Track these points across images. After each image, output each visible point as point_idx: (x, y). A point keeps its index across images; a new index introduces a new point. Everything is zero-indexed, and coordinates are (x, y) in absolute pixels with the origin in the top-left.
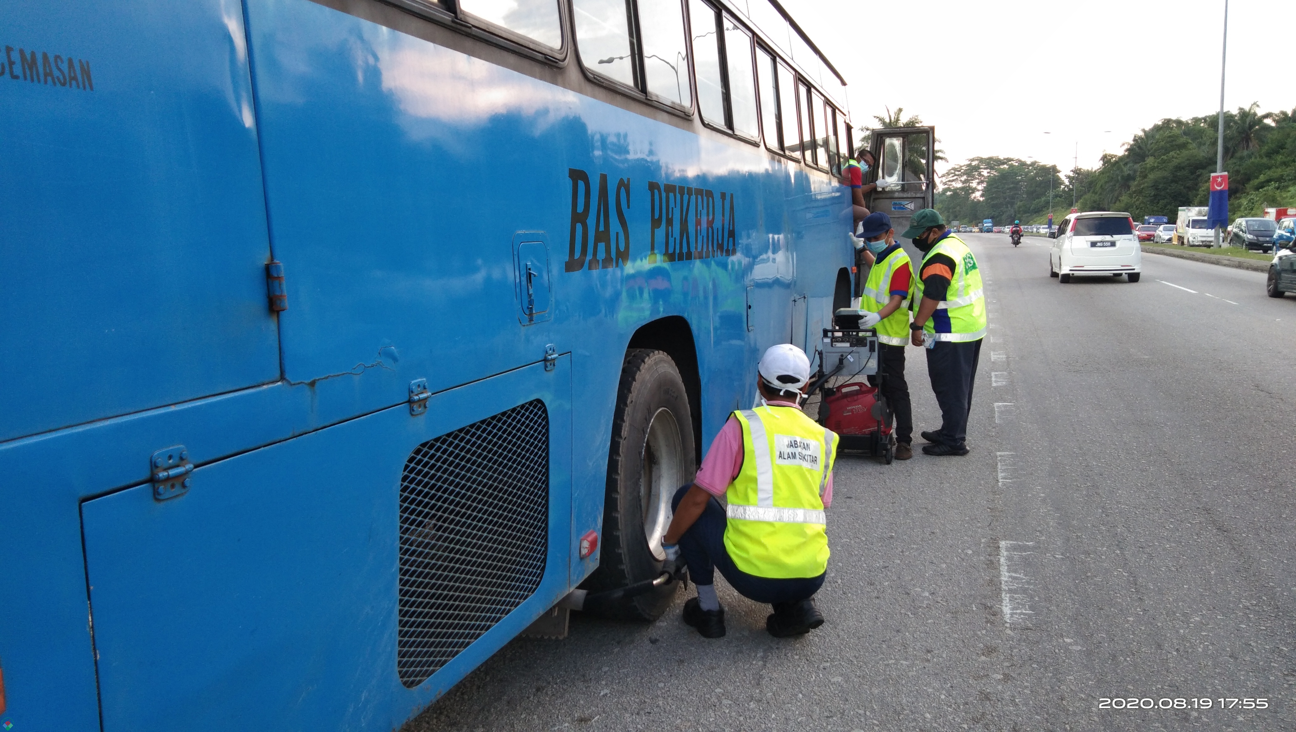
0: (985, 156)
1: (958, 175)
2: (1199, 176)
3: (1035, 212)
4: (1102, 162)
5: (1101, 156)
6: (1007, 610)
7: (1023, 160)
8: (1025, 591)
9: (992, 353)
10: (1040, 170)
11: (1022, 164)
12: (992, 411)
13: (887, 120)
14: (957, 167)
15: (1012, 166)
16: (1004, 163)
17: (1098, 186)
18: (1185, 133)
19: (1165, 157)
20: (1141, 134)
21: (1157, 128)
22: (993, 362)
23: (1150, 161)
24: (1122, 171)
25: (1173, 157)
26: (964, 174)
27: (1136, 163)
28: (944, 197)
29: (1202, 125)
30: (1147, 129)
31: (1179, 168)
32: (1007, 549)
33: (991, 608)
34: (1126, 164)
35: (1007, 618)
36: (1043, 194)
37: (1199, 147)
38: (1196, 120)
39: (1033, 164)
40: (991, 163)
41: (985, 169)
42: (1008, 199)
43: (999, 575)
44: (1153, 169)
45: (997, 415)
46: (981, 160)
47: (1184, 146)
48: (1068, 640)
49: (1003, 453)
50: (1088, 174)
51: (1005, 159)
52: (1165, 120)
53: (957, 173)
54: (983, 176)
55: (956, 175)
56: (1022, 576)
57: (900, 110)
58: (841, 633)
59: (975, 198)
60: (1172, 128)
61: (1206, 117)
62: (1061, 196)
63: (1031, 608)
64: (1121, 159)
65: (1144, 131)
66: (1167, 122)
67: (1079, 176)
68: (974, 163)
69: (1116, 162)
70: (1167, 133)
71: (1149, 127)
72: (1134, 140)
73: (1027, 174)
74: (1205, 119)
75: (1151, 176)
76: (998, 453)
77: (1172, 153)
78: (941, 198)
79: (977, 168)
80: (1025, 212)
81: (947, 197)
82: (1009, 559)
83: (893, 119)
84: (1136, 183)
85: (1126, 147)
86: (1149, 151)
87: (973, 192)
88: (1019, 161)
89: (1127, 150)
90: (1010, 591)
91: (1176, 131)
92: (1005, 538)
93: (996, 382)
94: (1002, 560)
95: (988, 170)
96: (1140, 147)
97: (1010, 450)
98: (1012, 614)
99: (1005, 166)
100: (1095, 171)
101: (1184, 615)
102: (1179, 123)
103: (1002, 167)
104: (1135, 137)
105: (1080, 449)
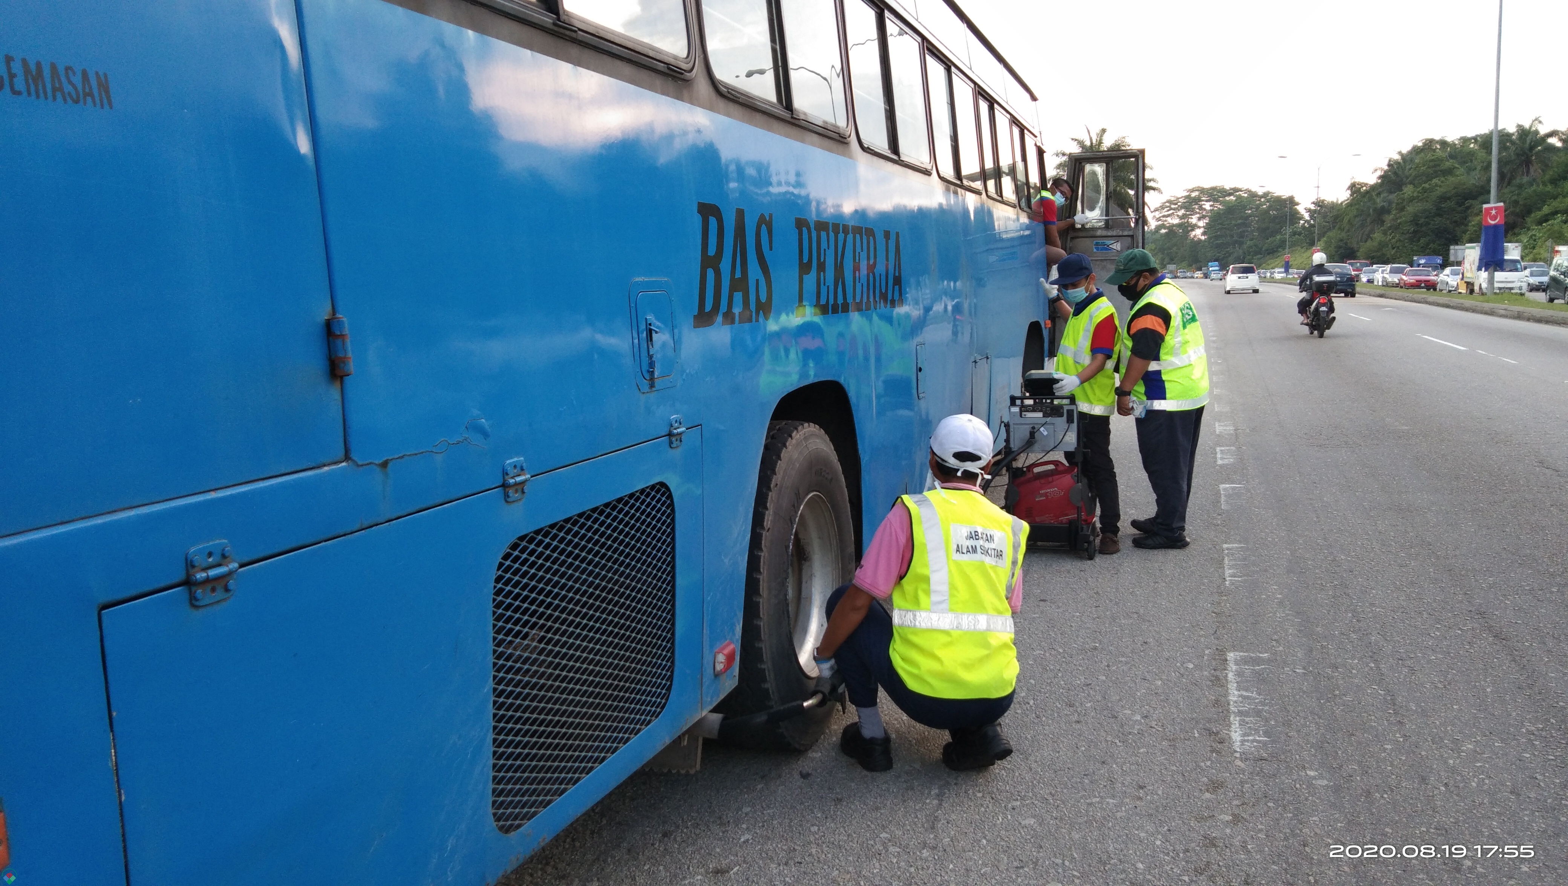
0: (1207, 185)
1: (1174, 209)
2: (1468, 208)
3: (1269, 254)
4: (1349, 192)
5: (1349, 184)
6: (1236, 736)
7: (1253, 190)
8: (1258, 713)
9: (1217, 424)
10: (1274, 202)
11: (1253, 195)
12: (1218, 494)
13: (1088, 143)
14: (1173, 199)
15: (1239, 197)
16: (1230, 194)
17: (1346, 221)
18: (1452, 156)
19: (1426, 186)
20: (1397, 157)
21: (1416, 151)
22: (1219, 436)
23: (1408, 190)
24: (1375, 203)
25: (1436, 185)
26: (1181, 207)
27: (1391, 192)
28: (1157, 236)
29: (1472, 146)
30: (1404, 151)
31: (1444, 198)
32: (1237, 663)
33: (1217, 734)
34: (1379, 194)
35: (1237, 746)
36: (1278, 231)
37: (1468, 173)
38: (1465, 140)
39: (1266, 195)
40: (1215, 194)
41: (1207, 201)
42: (1235, 238)
43: (1226, 695)
44: (1411, 200)
45: (1223, 499)
46: (1202, 191)
47: (1450, 172)
48: (1311, 773)
49: (1230, 546)
50: (1333, 206)
51: (1231, 189)
52: (1427, 140)
53: (1173, 206)
54: (1205, 209)
55: (1171, 209)
56: (1254, 695)
57: (1104, 131)
58: (1034, 766)
59: (1195, 236)
60: (1434, 151)
61: (1477, 136)
62: (1300, 234)
63: (1267, 734)
64: (1373, 187)
65: (1400, 153)
66: (1429, 144)
67: (1322, 209)
68: (1193, 195)
69: (1367, 192)
70: (1429, 156)
71: (1406, 149)
72: (1389, 165)
73: (1258, 207)
74: (1475, 139)
75: (1411, 209)
76: (1225, 546)
77: (1435, 181)
78: (1154, 237)
79: (1197, 200)
80: (1256, 253)
81: (1162, 235)
82: (1239, 674)
83: (1094, 141)
84: (1392, 216)
85: (1379, 173)
86: (1407, 178)
87: (1193, 230)
88: (1248, 191)
89: (1380, 177)
90: (1240, 713)
91: (1439, 153)
92: (1234, 648)
93: (1222, 459)
94: (1231, 676)
95: (1211, 203)
96: (1395, 173)
97: (1240, 542)
98: (1243, 742)
99: (1232, 198)
100: (1342, 203)
101: (1455, 741)
102: (1444, 143)
103: (1227, 198)
104: (1390, 161)
105: (1325, 539)
